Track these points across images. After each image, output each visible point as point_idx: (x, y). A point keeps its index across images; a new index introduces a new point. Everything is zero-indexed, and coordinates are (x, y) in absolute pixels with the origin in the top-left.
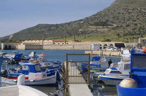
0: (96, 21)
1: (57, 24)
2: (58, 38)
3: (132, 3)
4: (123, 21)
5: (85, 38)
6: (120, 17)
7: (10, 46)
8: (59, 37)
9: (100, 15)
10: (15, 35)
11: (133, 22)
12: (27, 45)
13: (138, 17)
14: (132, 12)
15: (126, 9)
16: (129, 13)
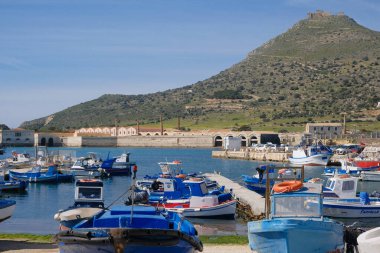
0: (219, 88)
1: (140, 96)
2: (143, 123)
3: (288, 53)
4: (272, 90)
5: (197, 123)
6: (266, 82)
7: (51, 140)
8: (145, 121)
9: (227, 76)
10: (58, 116)
11: (292, 91)
12: (85, 137)
13: (302, 82)
14: (289, 72)
15: (278, 66)
16: (284, 73)
